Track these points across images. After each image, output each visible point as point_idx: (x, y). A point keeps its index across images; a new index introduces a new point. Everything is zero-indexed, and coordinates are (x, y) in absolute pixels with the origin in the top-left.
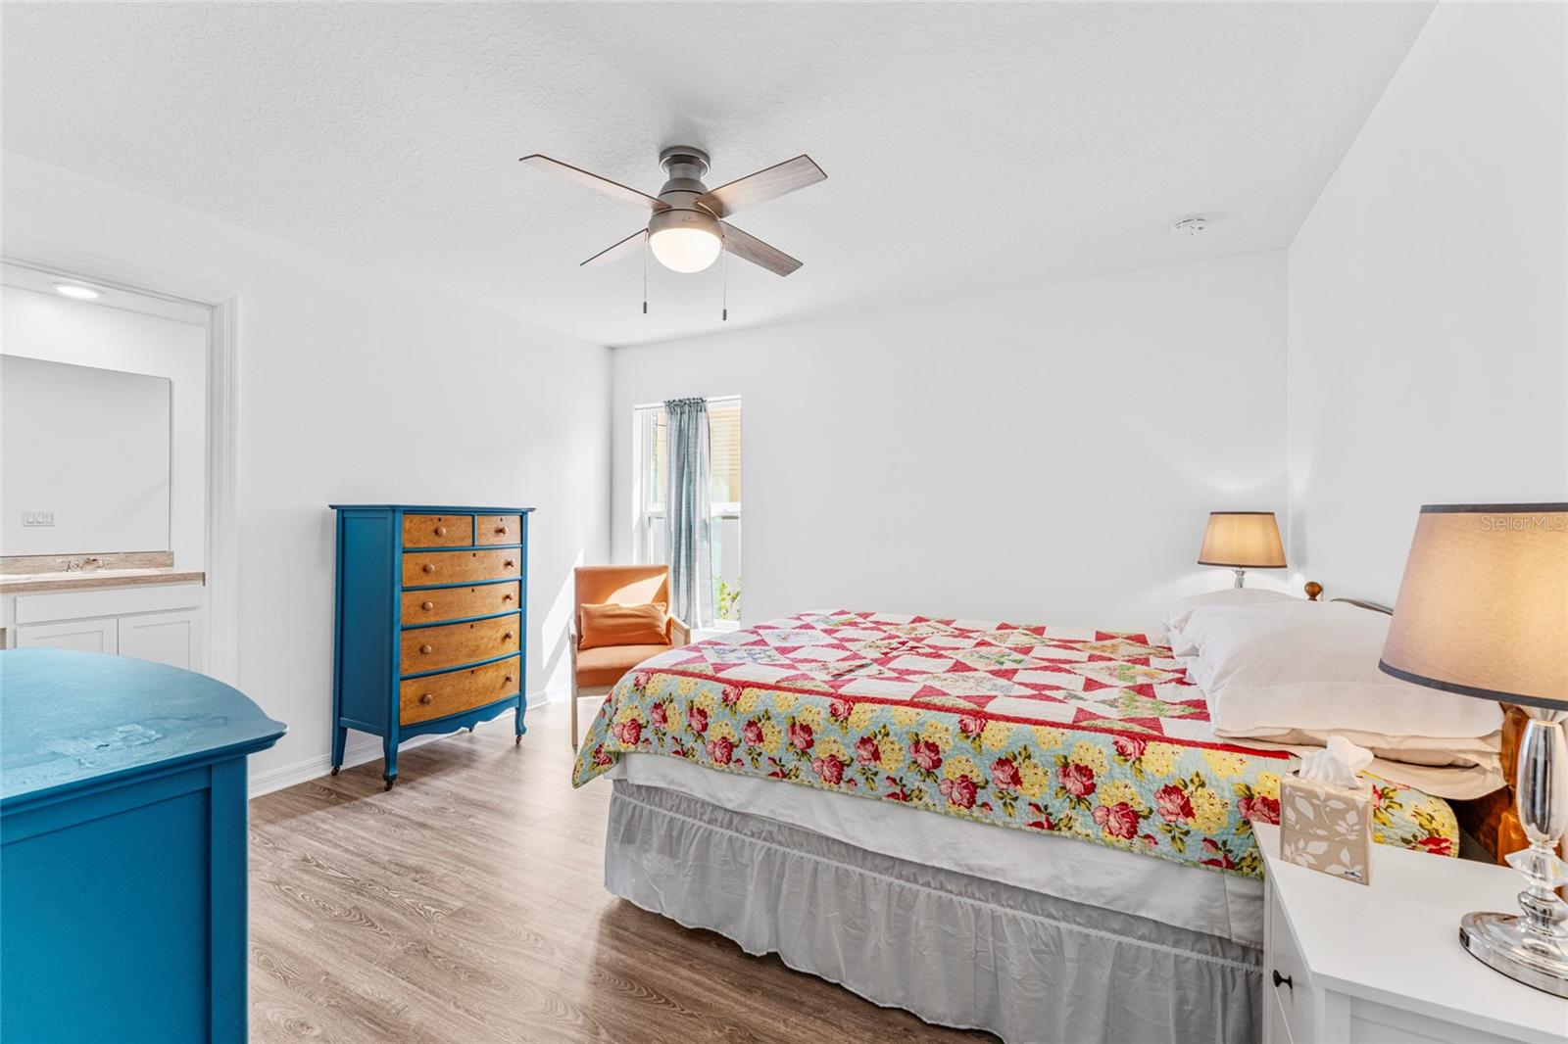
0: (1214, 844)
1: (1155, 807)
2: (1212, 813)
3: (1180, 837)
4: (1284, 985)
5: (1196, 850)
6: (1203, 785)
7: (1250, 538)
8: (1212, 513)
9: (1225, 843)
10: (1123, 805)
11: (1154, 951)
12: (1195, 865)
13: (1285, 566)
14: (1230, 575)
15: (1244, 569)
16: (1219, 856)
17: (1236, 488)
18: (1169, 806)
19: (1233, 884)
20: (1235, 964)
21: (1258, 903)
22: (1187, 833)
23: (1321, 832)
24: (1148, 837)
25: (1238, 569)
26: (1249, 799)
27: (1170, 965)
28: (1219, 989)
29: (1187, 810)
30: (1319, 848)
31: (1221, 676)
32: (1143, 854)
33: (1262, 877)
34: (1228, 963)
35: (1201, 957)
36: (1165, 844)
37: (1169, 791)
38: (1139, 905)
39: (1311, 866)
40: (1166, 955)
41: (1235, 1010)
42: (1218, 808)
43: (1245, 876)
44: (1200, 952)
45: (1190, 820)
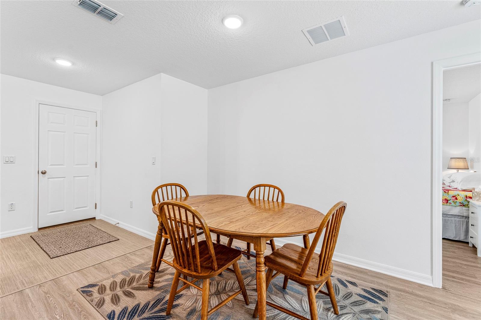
0: (461, 203)
1: (451, 199)
2: (460, 199)
3: (455, 203)
4: (472, 238)
5: (458, 204)
6: (459, 195)
7: (461, 164)
8: (451, 158)
9: (463, 203)
10: (446, 199)
11: (451, 219)
12: (458, 206)
13: (469, 169)
14: (455, 171)
15: (459, 170)
16: (462, 205)
17: (457, 152)
18: (453, 198)
19: (464, 208)
20: (464, 220)
21: (468, 211)
22: (456, 202)
23: (478, 196)
24: (450, 203)
25: (457, 169)
26: (466, 197)
27: (454, 221)
28: (462, 223)
29: (456, 199)
30: (477, 198)
31: (461, 181)
32: (449, 205)
33: (469, 207)
34: (463, 220)
35: (459, 219)
36: (453, 204)
37: (453, 196)
38: (449, 213)
39: (476, 201)
40: (453, 220)
41: (464, 226)
42: (461, 198)
43: (466, 207)
44: (459, 218)
45: (457, 200)
